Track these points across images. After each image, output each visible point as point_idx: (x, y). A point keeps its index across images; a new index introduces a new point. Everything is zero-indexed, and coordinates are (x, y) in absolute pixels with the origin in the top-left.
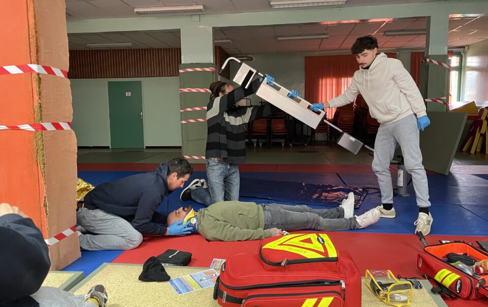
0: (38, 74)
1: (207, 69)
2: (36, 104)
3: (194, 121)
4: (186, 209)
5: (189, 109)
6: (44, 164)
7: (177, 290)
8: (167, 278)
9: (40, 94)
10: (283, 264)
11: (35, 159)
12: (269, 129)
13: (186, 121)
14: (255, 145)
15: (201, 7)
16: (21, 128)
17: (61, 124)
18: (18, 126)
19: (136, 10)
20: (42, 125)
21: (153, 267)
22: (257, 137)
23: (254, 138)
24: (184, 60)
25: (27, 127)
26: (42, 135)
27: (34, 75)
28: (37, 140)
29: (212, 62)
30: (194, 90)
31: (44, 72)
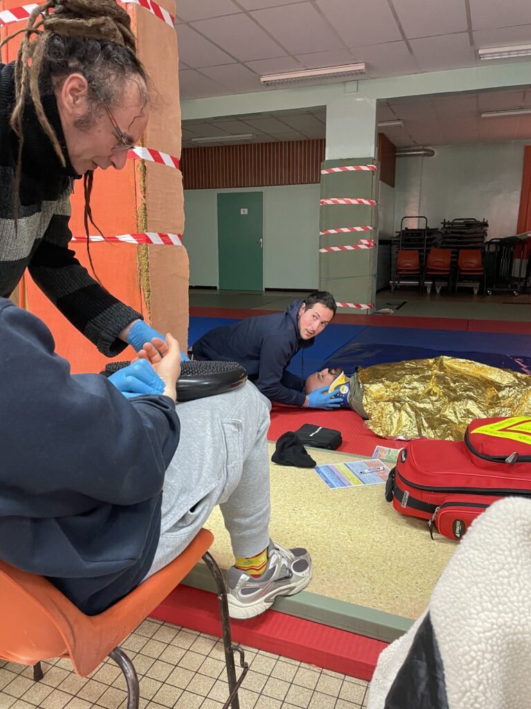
0: (143, 161)
1: (364, 168)
2: (140, 205)
3: (339, 249)
4: (333, 371)
5: (333, 231)
6: (149, 291)
7: (327, 482)
8: (311, 464)
9: (145, 190)
10: (509, 460)
11: (137, 282)
12: (454, 265)
13: (326, 249)
14: (429, 290)
15: (361, 67)
16: (120, 239)
17: (170, 236)
18: (117, 237)
19: (263, 79)
20: (147, 236)
21: (290, 446)
22: (433, 278)
23: (427, 279)
24: (330, 154)
25: (127, 238)
26: (146, 249)
27: (138, 162)
28: (140, 256)
29: (373, 156)
30: (341, 202)
31: (150, 158)
